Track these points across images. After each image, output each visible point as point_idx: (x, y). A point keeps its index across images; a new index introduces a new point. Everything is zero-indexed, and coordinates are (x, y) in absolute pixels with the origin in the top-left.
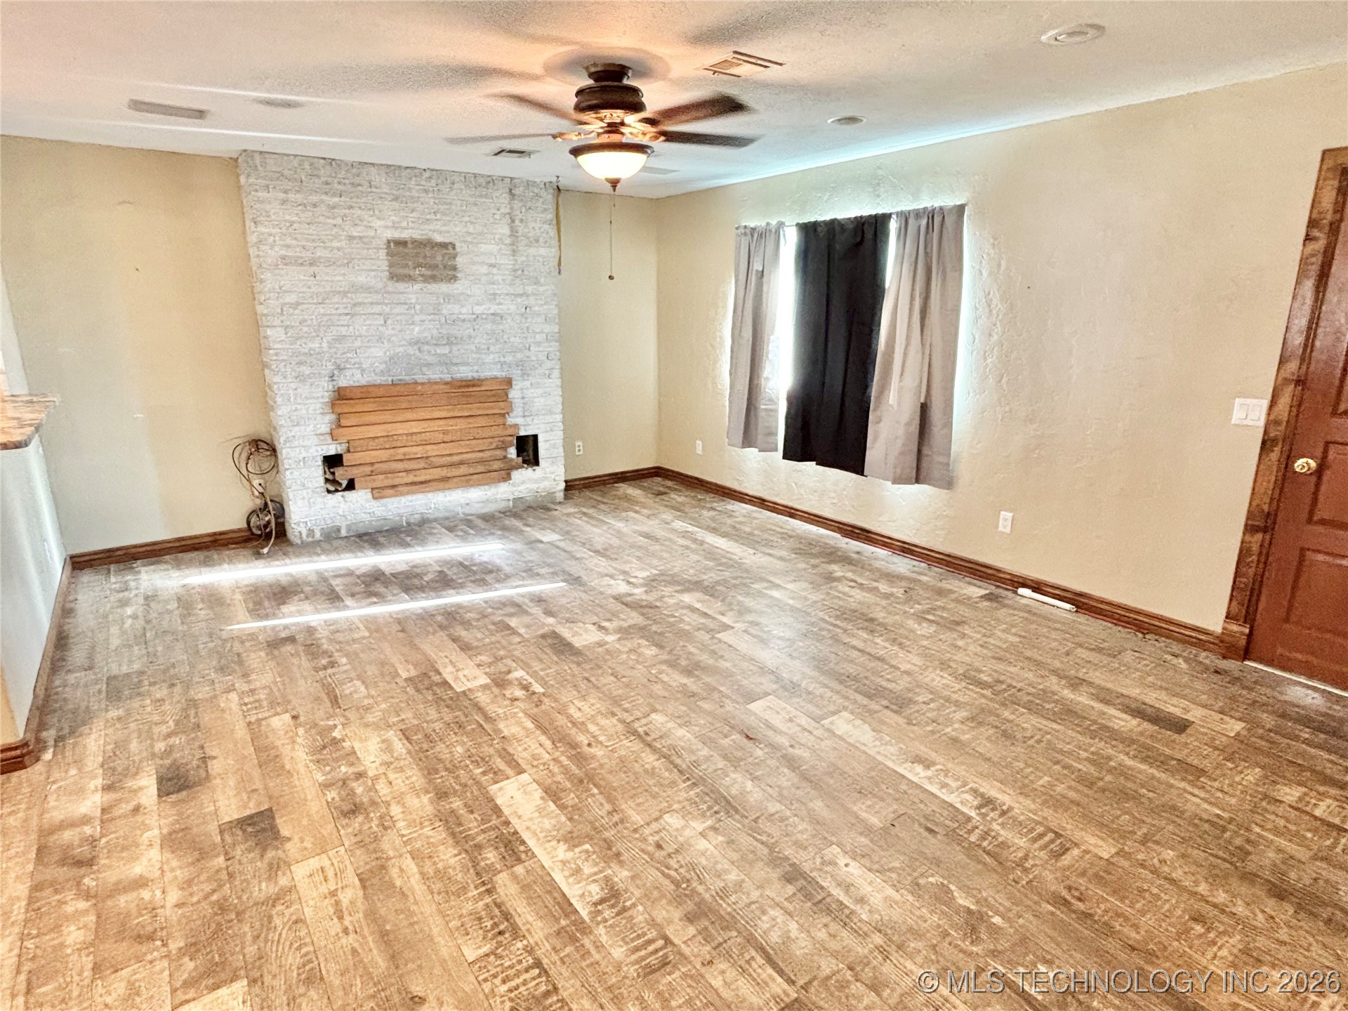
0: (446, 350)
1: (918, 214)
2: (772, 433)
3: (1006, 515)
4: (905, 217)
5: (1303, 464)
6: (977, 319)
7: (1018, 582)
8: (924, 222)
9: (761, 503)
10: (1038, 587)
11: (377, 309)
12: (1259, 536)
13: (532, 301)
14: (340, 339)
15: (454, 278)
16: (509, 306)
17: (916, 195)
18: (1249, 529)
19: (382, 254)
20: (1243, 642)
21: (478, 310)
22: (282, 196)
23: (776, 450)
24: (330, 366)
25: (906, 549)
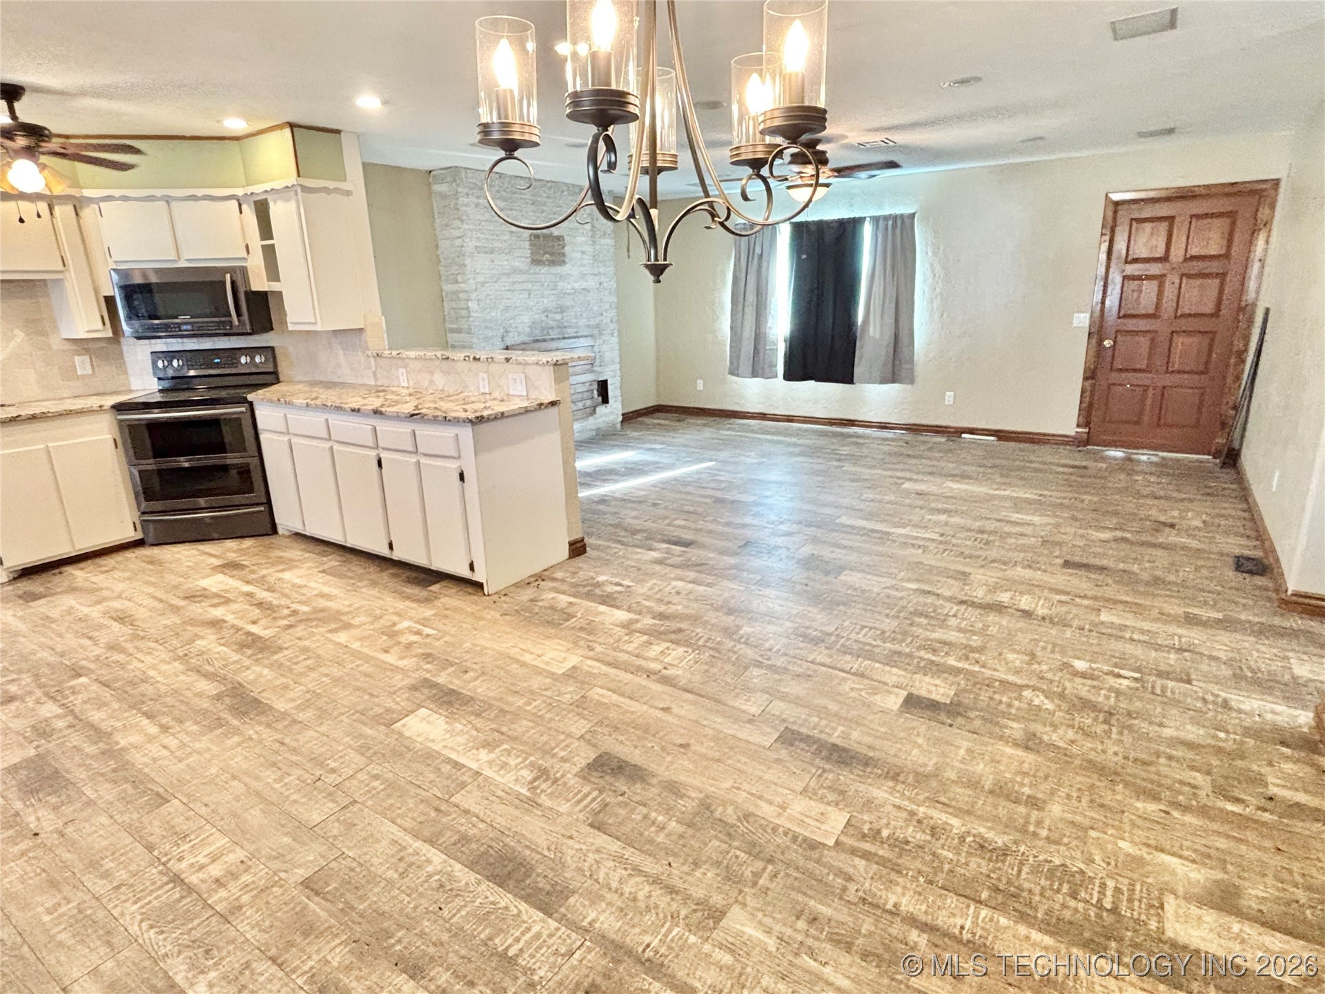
0: (558, 317)
1: (886, 218)
2: (773, 365)
3: (950, 394)
4: (876, 220)
5: (1107, 343)
6: (925, 281)
7: (960, 431)
8: (890, 223)
9: (763, 416)
10: (972, 431)
11: (525, 286)
12: (1090, 381)
13: (603, 279)
14: (507, 308)
15: (563, 263)
16: (591, 283)
17: (880, 206)
18: (1085, 379)
19: (527, 244)
20: (1085, 436)
21: (577, 285)
22: (476, 200)
23: (776, 376)
24: (502, 330)
25: (883, 426)
